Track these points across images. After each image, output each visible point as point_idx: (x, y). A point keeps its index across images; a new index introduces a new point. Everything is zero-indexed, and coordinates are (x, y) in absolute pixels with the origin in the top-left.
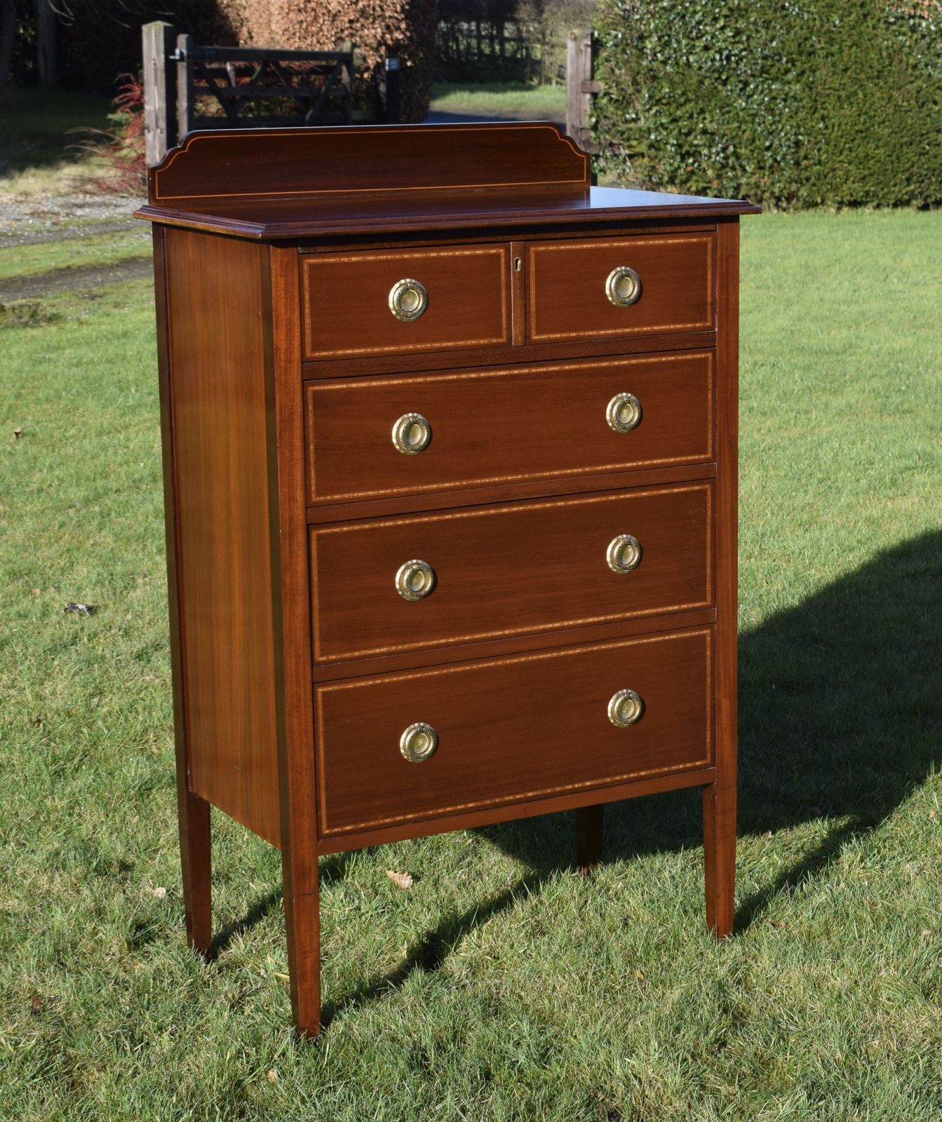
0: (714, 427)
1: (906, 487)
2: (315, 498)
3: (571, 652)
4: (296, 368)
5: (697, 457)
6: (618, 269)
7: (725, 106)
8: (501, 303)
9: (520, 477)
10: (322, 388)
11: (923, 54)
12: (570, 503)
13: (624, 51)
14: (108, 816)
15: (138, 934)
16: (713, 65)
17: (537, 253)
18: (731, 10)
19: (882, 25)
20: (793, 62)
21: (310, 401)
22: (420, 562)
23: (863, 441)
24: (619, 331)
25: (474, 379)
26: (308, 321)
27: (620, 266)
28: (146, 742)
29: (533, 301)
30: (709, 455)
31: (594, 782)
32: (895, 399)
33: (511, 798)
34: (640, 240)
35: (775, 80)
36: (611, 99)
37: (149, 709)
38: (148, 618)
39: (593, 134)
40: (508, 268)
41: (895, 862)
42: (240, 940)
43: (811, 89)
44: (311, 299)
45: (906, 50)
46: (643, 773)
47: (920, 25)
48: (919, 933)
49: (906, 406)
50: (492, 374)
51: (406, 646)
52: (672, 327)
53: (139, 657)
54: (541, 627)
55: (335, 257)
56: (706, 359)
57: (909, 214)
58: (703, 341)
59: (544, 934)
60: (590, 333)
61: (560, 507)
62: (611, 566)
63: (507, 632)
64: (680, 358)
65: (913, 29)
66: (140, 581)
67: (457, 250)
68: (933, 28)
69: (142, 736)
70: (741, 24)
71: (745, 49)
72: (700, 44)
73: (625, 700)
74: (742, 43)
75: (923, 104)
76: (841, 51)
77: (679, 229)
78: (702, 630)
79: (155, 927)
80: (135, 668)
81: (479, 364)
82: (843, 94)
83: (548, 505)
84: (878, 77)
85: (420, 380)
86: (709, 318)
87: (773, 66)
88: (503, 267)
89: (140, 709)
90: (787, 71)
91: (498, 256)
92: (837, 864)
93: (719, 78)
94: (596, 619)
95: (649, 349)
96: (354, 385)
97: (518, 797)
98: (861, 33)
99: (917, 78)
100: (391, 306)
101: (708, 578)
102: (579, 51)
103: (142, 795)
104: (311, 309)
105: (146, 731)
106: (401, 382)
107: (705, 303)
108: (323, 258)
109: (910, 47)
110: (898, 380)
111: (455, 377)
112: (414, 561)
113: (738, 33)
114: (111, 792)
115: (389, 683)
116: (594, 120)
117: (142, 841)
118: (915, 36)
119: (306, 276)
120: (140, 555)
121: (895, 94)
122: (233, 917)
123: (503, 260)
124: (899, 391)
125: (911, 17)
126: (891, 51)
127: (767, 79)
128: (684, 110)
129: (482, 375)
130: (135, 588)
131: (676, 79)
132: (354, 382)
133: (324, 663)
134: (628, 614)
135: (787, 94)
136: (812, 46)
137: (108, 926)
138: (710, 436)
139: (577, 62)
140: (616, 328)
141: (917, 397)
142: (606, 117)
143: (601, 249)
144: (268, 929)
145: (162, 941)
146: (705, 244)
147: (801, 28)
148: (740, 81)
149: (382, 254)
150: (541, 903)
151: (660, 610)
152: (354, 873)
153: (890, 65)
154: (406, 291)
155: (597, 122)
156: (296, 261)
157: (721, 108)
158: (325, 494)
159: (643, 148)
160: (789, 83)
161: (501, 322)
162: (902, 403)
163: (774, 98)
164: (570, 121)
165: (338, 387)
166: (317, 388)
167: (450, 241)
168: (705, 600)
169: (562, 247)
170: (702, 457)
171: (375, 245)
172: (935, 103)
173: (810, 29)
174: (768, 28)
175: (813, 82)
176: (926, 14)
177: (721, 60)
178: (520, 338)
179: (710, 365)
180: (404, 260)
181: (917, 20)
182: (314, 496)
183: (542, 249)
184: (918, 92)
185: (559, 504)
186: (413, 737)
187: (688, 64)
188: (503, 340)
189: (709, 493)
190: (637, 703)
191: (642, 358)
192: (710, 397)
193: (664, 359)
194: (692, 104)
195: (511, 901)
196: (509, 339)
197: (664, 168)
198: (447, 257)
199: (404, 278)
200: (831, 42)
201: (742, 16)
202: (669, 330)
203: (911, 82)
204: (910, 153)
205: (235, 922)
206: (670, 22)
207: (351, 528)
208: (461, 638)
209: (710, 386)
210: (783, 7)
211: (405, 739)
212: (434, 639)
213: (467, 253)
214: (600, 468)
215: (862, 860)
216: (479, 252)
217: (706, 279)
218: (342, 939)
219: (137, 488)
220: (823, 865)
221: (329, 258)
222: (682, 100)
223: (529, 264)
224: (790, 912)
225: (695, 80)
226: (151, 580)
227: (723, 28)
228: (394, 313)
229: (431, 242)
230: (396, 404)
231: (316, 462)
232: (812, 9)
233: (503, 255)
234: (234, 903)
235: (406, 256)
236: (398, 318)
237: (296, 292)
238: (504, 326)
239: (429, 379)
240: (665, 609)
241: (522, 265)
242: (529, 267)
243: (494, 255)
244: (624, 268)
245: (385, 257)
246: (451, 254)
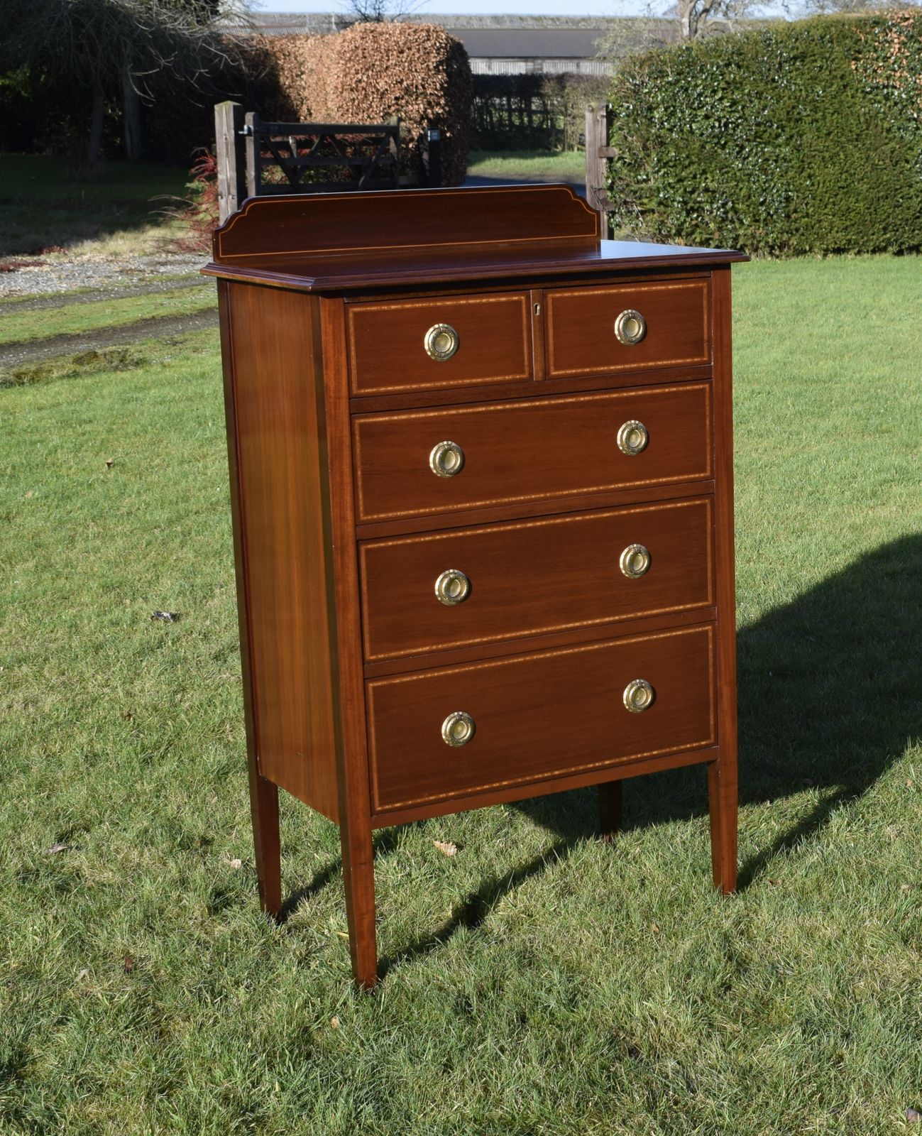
0: (712, 449)
1: (885, 498)
2: (363, 517)
3: (590, 648)
4: (344, 404)
5: (697, 475)
6: (626, 312)
7: (724, 168)
8: (523, 343)
9: (542, 495)
10: (367, 420)
11: (896, 119)
12: (587, 517)
13: (635, 121)
14: (190, 797)
15: (218, 901)
16: (713, 131)
17: (554, 299)
18: (727, 83)
19: (859, 94)
20: (783, 128)
21: (357, 432)
22: (456, 571)
23: (847, 458)
24: (627, 366)
25: (500, 410)
26: (353, 362)
27: (627, 309)
28: (223, 732)
29: (551, 341)
30: (708, 474)
31: (612, 761)
32: (875, 421)
33: (540, 776)
34: (645, 286)
35: (767, 144)
36: (625, 162)
37: (225, 703)
38: (224, 624)
39: (609, 194)
40: (529, 313)
41: (877, 826)
42: (307, 904)
43: (799, 151)
44: (356, 343)
45: (881, 116)
46: (655, 753)
47: (893, 94)
48: (898, 887)
49: (884, 427)
50: (516, 406)
51: (445, 646)
52: (673, 362)
53: (216, 658)
54: (564, 626)
55: (377, 305)
56: (704, 390)
57: (886, 259)
58: (701, 374)
59: (571, 894)
60: (602, 369)
61: (579, 521)
62: (623, 572)
63: (533, 631)
64: (681, 389)
65: (887, 98)
66: (217, 591)
67: (483, 298)
68: (904, 96)
69: (219, 726)
70: (737, 96)
71: (740, 118)
72: (701, 113)
73: (638, 689)
74: (738, 112)
75: (897, 163)
76: (824, 117)
77: (678, 276)
78: (704, 626)
79: (232, 894)
80: (212, 667)
81: (504, 397)
82: (827, 155)
83: (568, 520)
84: (857, 140)
85: (453, 412)
86: (706, 353)
87: (765, 131)
88: (524, 311)
89: (217, 704)
90: (778, 136)
91: (519, 302)
92: (827, 828)
93: (718, 143)
94: (611, 619)
95: (654, 382)
96: (396, 418)
97: (546, 775)
98: (841, 102)
99: (890, 140)
100: (426, 347)
101: (709, 581)
102: (596, 121)
103: (220, 778)
104: (356, 352)
105: (223, 722)
106: (436, 414)
107: (702, 340)
108: (367, 306)
109: (884, 113)
110: (877, 404)
111: (484, 409)
112: (451, 571)
113: (734, 103)
114: (193, 776)
115: (431, 678)
116: (610, 181)
117: (220, 819)
118: (888, 104)
119: (351, 323)
120: (217, 569)
121: (872, 154)
122: (300, 884)
123: (524, 306)
124: (878, 413)
125: (885, 87)
126: (868, 117)
127: (760, 143)
128: (688, 171)
129: (508, 406)
130: (213, 597)
131: (681, 144)
132: (395, 415)
133: (374, 661)
134: (639, 614)
135: (778, 156)
136: (799, 113)
137: (191, 894)
138: (708, 457)
139: (595, 131)
140: (624, 363)
141: (894, 418)
142: (620, 178)
143: (610, 295)
144: (330, 894)
145: (239, 906)
146: (701, 289)
147: (790, 98)
148: (737, 145)
149: (418, 302)
150: (569, 867)
151: (668, 609)
152: (405, 844)
153: (867, 129)
154: (439, 334)
155: (613, 183)
156: (343, 309)
157: (721, 169)
158: (373, 513)
159: (653, 205)
160: (780, 146)
161: (523, 361)
162: (881, 424)
163: (767, 160)
164: (588, 181)
165: (381, 419)
166: (363, 421)
167: (477, 290)
168: (706, 600)
169: (576, 294)
170: (702, 475)
171: (411, 295)
172: (907, 162)
173: (797, 99)
174: (760, 99)
175: (800, 145)
176: (898, 84)
177: (720, 127)
178: (540, 374)
179: (707, 394)
180: (437, 307)
181: (890, 90)
182: (362, 515)
183: (558, 295)
184: (892, 152)
185: (577, 518)
186: (453, 724)
187: (691, 131)
188: (525, 376)
189: (709, 507)
190: (649, 692)
191: (647, 389)
192: (708, 422)
193: (667, 390)
194: (695, 166)
195: (543, 866)
196: (531, 374)
197: (671, 222)
199: (438, 323)
200: (815, 110)
201: (738, 89)
202: (671, 364)
203: (886, 144)
204: (886, 205)
205: (302, 889)
206: (675, 95)
207: (395, 543)
208: (494, 637)
209: (708, 413)
210: (773, 80)
211: (446, 726)
212: (469, 639)
213: (492, 300)
214: (613, 486)
215: (848, 825)
216: (503, 299)
217: (702, 320)
218: (396, 901)
219: (214, 509)
220: (815, 829)
221: (371, 306)
222: (687, 163)
223: (547, 308)
224: (786, 871)
225: (698, 144)
226: (226, 590)
227: (721, 99)
228: (429, 353)
229: (460, 291)
230: (433, 434)
231: (363, 485)
232: (798, 81)
233: (524, 301)
234: (300, 872)
235: (439, 304)
236: (433, 358)
237: (343, 337)
238: (526, 363)
239: (461, 411)
240: (672, 609)
241: (540, 309)
242: (547, 311)
243: (516, 301)
244: (630, 311)
245: (420, 305)
246: (478, 301)
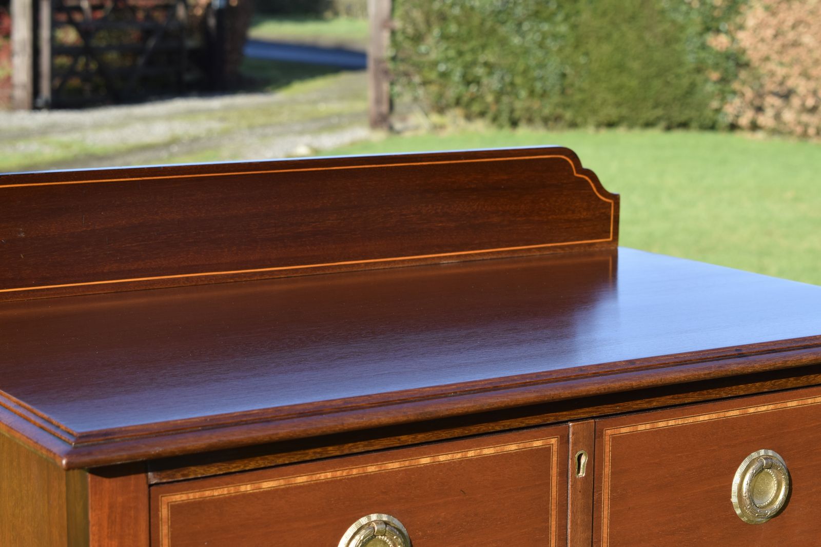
6: (754, 455)
8: (547, 540)
17: (615, 439)
27: (757, 449)
29: (605, 532)
34: (792, 399)
40: (563, 473)
55: (226, 485)
67: (469, 448)
88: (554, 471)
91: (545, 452)
93: (498, 21)
108: (202, 489)
119: (164, 530)
123: (554, 459)
131: (462, 20)
143: (727, 421)
148: (516, 24)
149: (324, 470)
154: (371, 538)
156: (145, 500)
167: (458, 432)
169: (661, 424)
171: (310, 452)
180: (368, 477)
183: (625, 430)
198: (449, 465)
199: (367, 513)
213: (488, 451)
216: (513, 447)
221: (213, 488)
223: (602, 460)
229: (420, 438)
233: (555, 448)
235: (371, 469)
241: (588, 464)
242: (601, 468)
243: (538, 450)
244: (762, 452)
245: (329, 475)
246: (459, 456)
